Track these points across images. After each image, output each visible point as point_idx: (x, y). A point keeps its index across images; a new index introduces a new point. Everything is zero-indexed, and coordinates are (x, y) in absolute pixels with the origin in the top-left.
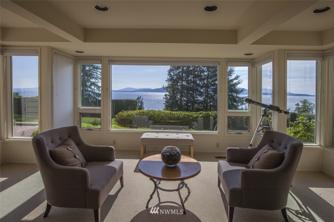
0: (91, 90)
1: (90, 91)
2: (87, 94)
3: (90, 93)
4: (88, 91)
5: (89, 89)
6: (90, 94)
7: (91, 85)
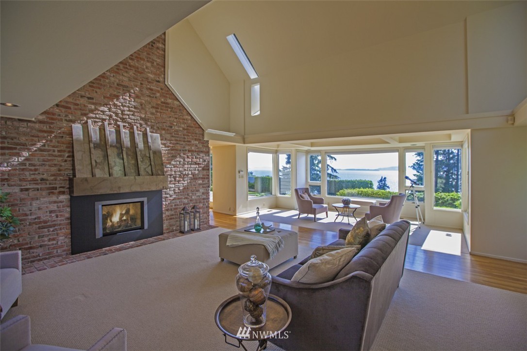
0: (318, 169)
1: (318, 171)
2: (314, 174)
3: (318, 172)
4: (315, 170)
5: (317, 168)
6: (318, 174)
7: (318, 163)
